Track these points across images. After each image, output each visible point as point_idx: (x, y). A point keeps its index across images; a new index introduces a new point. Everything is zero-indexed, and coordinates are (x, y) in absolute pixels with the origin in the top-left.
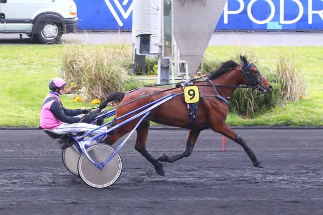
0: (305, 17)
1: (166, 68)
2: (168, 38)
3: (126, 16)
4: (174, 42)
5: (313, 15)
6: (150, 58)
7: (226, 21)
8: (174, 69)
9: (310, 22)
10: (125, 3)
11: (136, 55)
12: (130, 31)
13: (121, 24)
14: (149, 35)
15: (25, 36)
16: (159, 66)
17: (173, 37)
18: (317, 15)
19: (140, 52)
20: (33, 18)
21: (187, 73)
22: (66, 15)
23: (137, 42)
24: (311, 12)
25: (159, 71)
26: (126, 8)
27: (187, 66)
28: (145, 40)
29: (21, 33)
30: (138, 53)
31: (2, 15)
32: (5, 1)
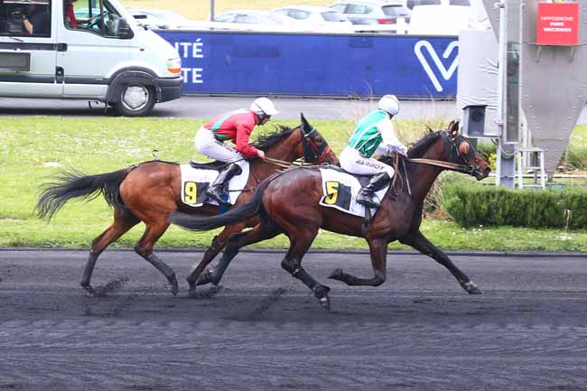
1: (508, 160)
3: (447, 75)
4: (522, 118)
8: (522, 161)
10: (446, 54)
12: (454, 99)
13: (439, 88)
14: (483, 107)
16: (498, 156)
17: (520, 110)
19: (469, 133)
20: (108, 76)
21: (542, 166)
22: (162, 72)
25: (497, 164)
26: (447, 63)
27: (542, 157)
28: (477, 113)
30: (466, 135)
31: (59, 69)
32: (63, 47)
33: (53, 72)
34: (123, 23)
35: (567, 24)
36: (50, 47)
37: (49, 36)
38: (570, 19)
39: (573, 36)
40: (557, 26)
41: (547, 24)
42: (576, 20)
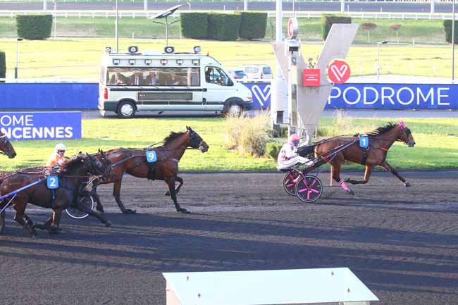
0: (380, 100)
1: (293, 132)
2: (294, 114)
3: (265, 99)
4: (299, 116)
5: (385, 99)
6: (282, 126)
7: (329, 103)
9: (383, 103)
10: (265, 91)
11: (274, 125)
12: (269, 109)
13: (262, 104)
14: (282, 112)
15: (219, 112)
16: (289, 131)
17: (298, 113)
18: (387, 99)
19: (277, 123)
20: (224, 101)
22: (245, 99)
23: (274, 116)
24: (383, 97)
26: (265, 94)
28: (280, 114)
29: (216, 111)
30: (275, 123)
31: (204, 99)
32: (205, 90)
33: (201, 100)
34: (229, 80)
35: (316, 77)
36: (200, 90)
37: (199, 85)
38: (317, 75)
39: (319, 82)
40: (312, 78)
41: (307, 78)
42: (319, 75)
